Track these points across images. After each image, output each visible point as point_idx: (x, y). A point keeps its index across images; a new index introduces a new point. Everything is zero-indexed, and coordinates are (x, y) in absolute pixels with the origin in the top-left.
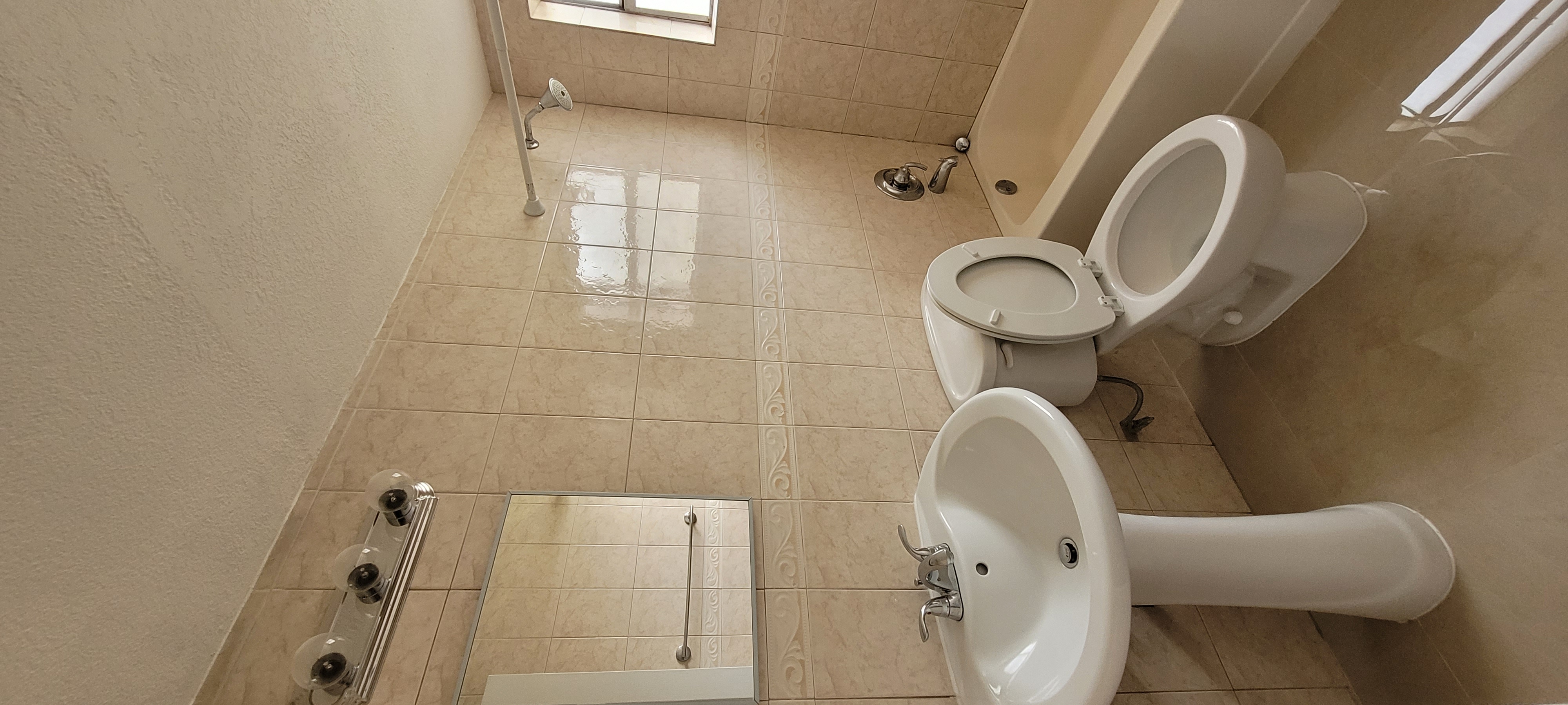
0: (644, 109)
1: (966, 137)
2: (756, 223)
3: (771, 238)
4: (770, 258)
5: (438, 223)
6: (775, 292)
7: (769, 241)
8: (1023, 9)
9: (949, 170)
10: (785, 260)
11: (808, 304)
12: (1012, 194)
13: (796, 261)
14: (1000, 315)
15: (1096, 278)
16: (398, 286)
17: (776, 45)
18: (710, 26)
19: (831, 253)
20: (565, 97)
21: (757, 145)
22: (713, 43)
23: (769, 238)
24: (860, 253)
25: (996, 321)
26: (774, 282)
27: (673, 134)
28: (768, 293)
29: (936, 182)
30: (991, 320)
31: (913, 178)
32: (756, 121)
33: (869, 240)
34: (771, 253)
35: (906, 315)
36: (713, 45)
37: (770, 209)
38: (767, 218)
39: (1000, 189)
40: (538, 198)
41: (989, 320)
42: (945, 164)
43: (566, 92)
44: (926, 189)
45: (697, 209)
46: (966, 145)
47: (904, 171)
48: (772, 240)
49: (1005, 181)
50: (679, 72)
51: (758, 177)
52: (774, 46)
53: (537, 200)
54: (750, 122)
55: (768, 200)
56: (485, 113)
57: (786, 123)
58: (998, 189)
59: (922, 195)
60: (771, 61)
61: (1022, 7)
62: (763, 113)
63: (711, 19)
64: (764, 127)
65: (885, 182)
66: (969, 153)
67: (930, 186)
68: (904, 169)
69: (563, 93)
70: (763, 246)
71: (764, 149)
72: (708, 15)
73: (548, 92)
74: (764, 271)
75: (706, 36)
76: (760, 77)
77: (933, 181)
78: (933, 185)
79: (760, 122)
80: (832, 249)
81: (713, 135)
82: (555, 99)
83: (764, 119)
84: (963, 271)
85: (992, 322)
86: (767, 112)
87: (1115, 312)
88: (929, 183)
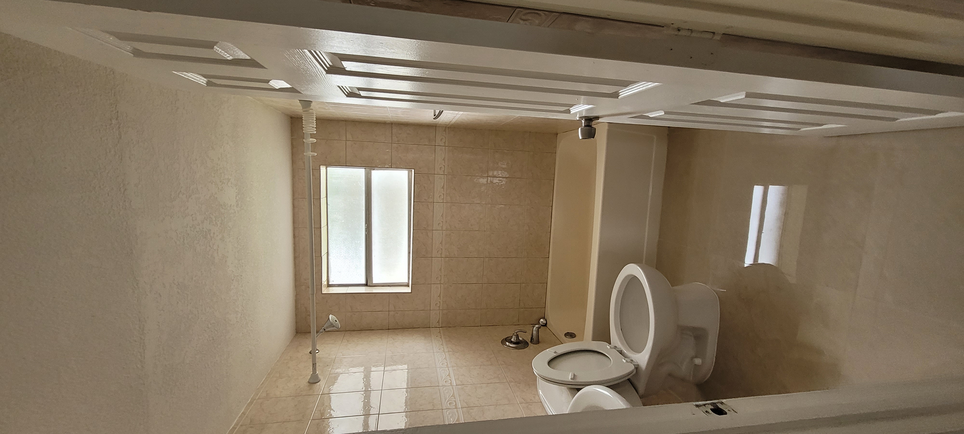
0: (376, 329)
1: (544, 318)
2: (440, 370)
3: (449, 375)
4: (449, 385)
5: (258, 394)
6: (454, 401)
7: (448, 377)
8: (549, 258)
9: (538, 331)
10: (458, 384)
11: (474, 404)
12: (574, 338)
13: (464, 384)
14: (574, 375)
15: (620, 353)
16: (229, 429)
17: (441, 288)
18: (409, 286)
19: (483, 378)
20: (337, 322)
21: (437, 336)
22: (410, 291)
23: (448, 375)
24: (499, 376)
25: (572, 377)
26: (453, 395)
27: (391, 337)
28: (450, 402)
29: (533, 339)
30: (570, 378)
31: (520, 339)
32: (435, 326)
33: (503, 369)
34: (450, 382)
35: (531, 401)
36: (411, 293)
37: (447, 363)
38: (446, 366)
39: (567, 337)
40: (317, 372)
41: (569, 378)
42: (535, 328)
43: (337, 321)
44: (529, 343)
45: (407, 367)
46: (545, 322)
47: (515, 335)
48: (449, 376)
49: (568, 333)
50: (394, 308)
51: (439, 349)
52: (440, 289)
53: (317, 373)
54: (432, 328)
55: (445, 358)
56: (292, 341)
57: (451, 326)
58: (566, 337)
59: (528, 346)
60: (439, 296)
61: (548, 257)
62: (438, 322)
63: (408, 283)
64: (440, 329)
65: (507, 343)
66: (548, 325)
67: (531, 342)
68: (515, 334)
69: (336, 321)
70: (444, 380)
71: (441, 338)
72: (407, 282)
73: (329, 321)
74: (447, 391)
75: (408, 290)
76: (435, 304)
77: (532, 338)
78: (532, 341)
79: (438, 327)
80: (484, 376)
81: (413, 335)
82: (332, 324)
83: (439, 325)
84: (550, 361)
85: (571, 379)
86: (440, 322)
87: (634, 365)
88: (530, 340)
